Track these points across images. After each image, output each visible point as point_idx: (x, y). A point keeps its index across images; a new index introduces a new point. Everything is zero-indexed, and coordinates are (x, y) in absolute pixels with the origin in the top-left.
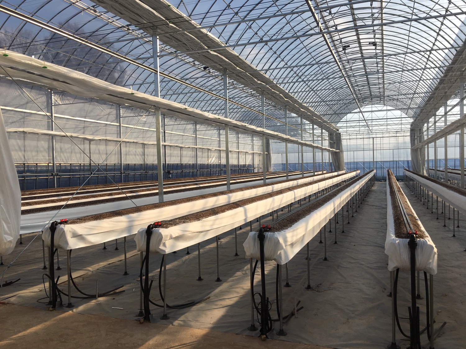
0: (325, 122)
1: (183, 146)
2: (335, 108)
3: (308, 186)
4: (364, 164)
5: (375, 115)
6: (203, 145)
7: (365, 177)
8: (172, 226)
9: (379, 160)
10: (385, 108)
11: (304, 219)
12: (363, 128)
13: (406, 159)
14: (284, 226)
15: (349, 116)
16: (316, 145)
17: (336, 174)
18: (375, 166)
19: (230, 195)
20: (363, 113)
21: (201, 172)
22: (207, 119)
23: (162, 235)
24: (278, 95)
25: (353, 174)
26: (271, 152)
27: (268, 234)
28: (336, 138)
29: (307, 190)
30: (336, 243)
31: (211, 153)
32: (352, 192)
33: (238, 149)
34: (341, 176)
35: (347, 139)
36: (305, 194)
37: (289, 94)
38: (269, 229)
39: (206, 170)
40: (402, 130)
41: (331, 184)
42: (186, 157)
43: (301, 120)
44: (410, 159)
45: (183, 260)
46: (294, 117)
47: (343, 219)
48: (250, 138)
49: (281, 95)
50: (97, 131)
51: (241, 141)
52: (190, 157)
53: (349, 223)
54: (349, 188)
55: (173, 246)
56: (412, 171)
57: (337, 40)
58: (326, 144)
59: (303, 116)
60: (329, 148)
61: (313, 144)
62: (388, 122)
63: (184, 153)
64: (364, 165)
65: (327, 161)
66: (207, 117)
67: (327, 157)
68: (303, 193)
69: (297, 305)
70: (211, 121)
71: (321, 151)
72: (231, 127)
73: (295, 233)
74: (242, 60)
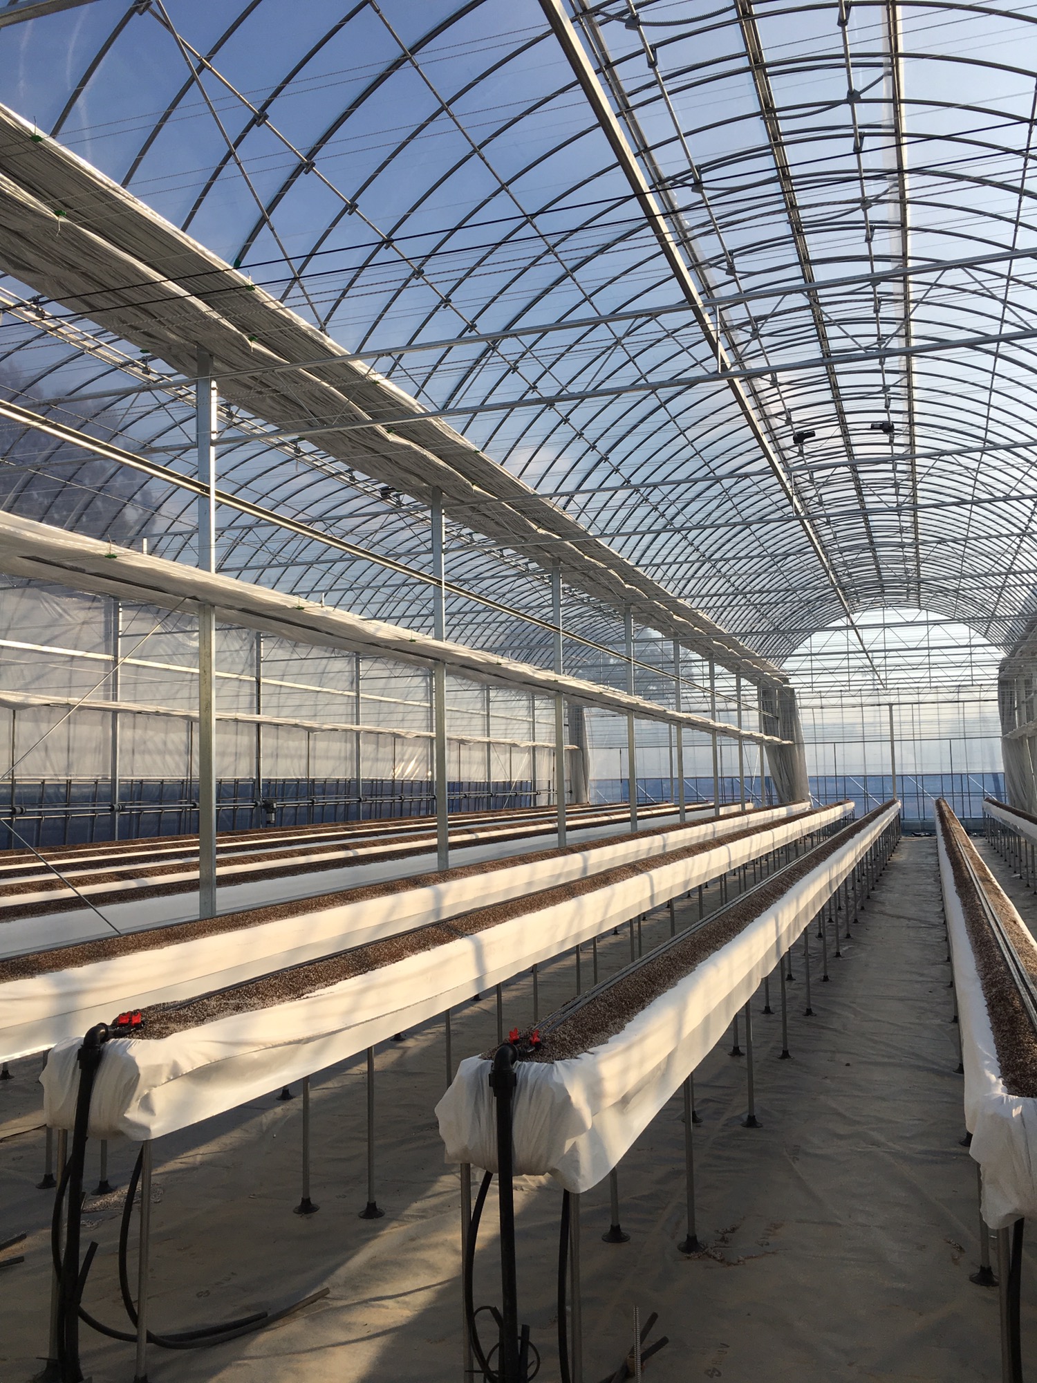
0: (748, 655)
1: (316, 726)
2: (776, 613)
3: (696, 857)
4: (865, 781)
5: (893, 637)
6: (379, 723)
7: (871, 825)
8: (186, 1028)
9: (910, 770)
10: (923, 616)
11: (671, 992)
12: (858, 677)
13: (988, 770)
14: (595, 1030)
15: (819, 639)
16: (723, 725)
17: (782, 812)
18: (899, 789)
19: (442, 886)
20: (859, 631)
21: (373, 806)
22: (373, 641)
23: (136, 1067)
24: (603, 572)
25: (835, 813)
26: (588, 744)
27: (529, 1070)
28: (780, 702)
29: (692, 870)
30: (785, 1055)
31: (405, 748)
32: (834, 875)
33: (488, 736)
34: (797, 822)
35: (813, 708)
36: (687, 883)
37: (638, 569)
38: (536, 1048)
39: (387, 800)
40: (973, 683)
41: (768, 847)
42: (327, 758)
43: (676, 649)
44: (1000, 768)
45: (261, 1124)
46: (655, 641)
47: (807, 963)
48: (526, 703)
49: (611, 571)
50: (38, 678)
51: (497, 709)
52: (339, 758)
53: (826, 979)
54: (823, 865)
55: (184, 1106)
56: (1008, 804)
57: (776, 415)
58: (752, 721)
59: (679, 636)
60: (762, 735)
61: (712, 722)
62: (933, 659)
63: (321, 745)
64: (865, 786)
65: (756, 773)
66: (373, 637)
67: (755, 762)
68: (680, 879)
69: (644, 1335)
70: (386, 647)
71: (737, 742)
72: (454, 668)
73: (635, 1054)
74: (488, 464)
